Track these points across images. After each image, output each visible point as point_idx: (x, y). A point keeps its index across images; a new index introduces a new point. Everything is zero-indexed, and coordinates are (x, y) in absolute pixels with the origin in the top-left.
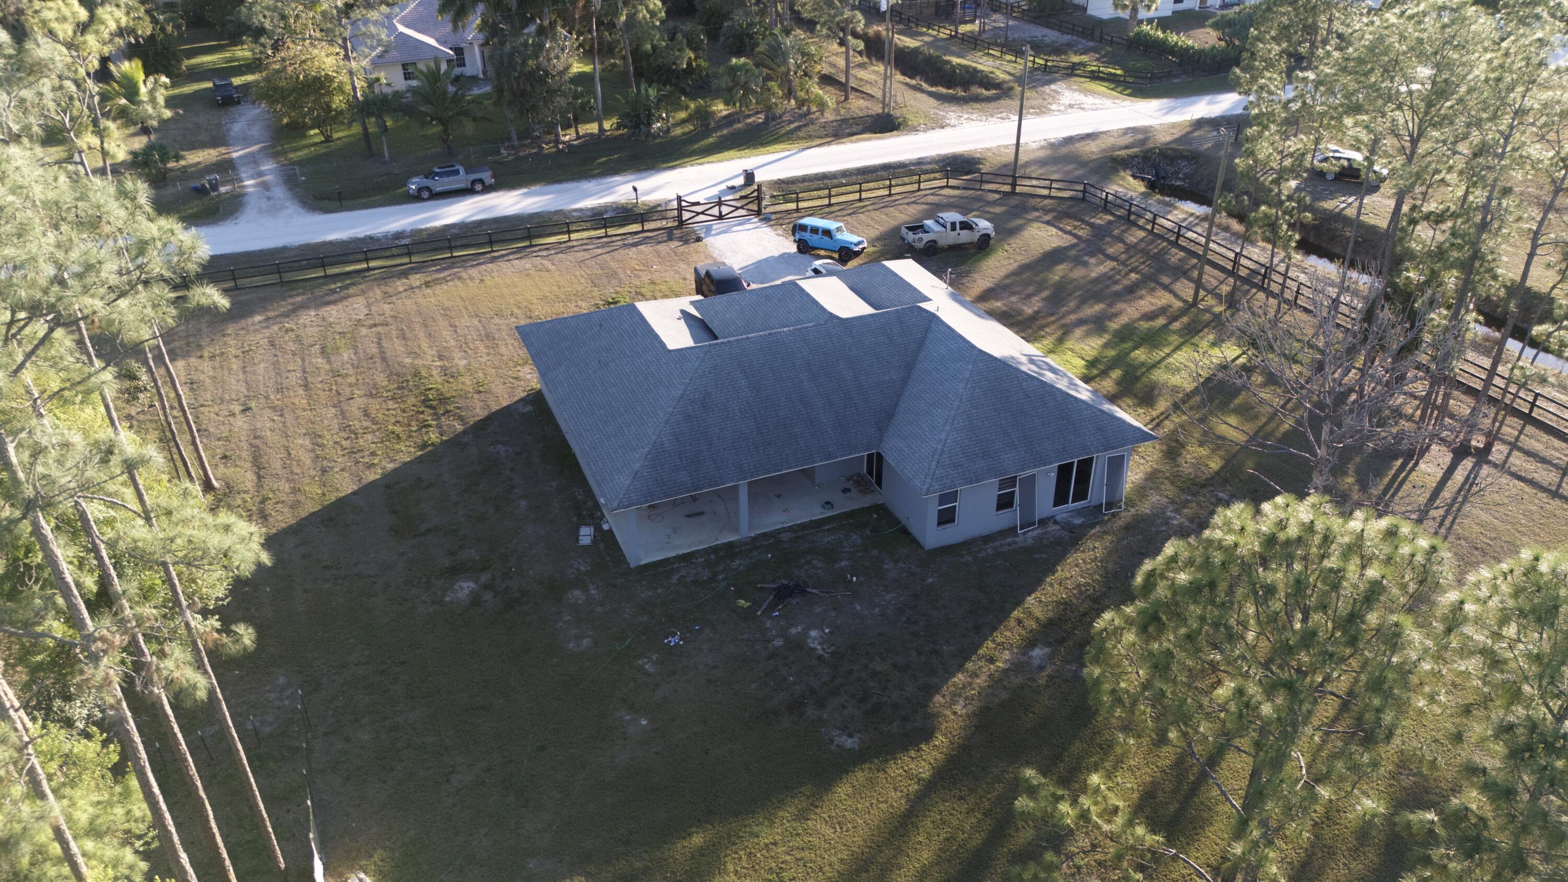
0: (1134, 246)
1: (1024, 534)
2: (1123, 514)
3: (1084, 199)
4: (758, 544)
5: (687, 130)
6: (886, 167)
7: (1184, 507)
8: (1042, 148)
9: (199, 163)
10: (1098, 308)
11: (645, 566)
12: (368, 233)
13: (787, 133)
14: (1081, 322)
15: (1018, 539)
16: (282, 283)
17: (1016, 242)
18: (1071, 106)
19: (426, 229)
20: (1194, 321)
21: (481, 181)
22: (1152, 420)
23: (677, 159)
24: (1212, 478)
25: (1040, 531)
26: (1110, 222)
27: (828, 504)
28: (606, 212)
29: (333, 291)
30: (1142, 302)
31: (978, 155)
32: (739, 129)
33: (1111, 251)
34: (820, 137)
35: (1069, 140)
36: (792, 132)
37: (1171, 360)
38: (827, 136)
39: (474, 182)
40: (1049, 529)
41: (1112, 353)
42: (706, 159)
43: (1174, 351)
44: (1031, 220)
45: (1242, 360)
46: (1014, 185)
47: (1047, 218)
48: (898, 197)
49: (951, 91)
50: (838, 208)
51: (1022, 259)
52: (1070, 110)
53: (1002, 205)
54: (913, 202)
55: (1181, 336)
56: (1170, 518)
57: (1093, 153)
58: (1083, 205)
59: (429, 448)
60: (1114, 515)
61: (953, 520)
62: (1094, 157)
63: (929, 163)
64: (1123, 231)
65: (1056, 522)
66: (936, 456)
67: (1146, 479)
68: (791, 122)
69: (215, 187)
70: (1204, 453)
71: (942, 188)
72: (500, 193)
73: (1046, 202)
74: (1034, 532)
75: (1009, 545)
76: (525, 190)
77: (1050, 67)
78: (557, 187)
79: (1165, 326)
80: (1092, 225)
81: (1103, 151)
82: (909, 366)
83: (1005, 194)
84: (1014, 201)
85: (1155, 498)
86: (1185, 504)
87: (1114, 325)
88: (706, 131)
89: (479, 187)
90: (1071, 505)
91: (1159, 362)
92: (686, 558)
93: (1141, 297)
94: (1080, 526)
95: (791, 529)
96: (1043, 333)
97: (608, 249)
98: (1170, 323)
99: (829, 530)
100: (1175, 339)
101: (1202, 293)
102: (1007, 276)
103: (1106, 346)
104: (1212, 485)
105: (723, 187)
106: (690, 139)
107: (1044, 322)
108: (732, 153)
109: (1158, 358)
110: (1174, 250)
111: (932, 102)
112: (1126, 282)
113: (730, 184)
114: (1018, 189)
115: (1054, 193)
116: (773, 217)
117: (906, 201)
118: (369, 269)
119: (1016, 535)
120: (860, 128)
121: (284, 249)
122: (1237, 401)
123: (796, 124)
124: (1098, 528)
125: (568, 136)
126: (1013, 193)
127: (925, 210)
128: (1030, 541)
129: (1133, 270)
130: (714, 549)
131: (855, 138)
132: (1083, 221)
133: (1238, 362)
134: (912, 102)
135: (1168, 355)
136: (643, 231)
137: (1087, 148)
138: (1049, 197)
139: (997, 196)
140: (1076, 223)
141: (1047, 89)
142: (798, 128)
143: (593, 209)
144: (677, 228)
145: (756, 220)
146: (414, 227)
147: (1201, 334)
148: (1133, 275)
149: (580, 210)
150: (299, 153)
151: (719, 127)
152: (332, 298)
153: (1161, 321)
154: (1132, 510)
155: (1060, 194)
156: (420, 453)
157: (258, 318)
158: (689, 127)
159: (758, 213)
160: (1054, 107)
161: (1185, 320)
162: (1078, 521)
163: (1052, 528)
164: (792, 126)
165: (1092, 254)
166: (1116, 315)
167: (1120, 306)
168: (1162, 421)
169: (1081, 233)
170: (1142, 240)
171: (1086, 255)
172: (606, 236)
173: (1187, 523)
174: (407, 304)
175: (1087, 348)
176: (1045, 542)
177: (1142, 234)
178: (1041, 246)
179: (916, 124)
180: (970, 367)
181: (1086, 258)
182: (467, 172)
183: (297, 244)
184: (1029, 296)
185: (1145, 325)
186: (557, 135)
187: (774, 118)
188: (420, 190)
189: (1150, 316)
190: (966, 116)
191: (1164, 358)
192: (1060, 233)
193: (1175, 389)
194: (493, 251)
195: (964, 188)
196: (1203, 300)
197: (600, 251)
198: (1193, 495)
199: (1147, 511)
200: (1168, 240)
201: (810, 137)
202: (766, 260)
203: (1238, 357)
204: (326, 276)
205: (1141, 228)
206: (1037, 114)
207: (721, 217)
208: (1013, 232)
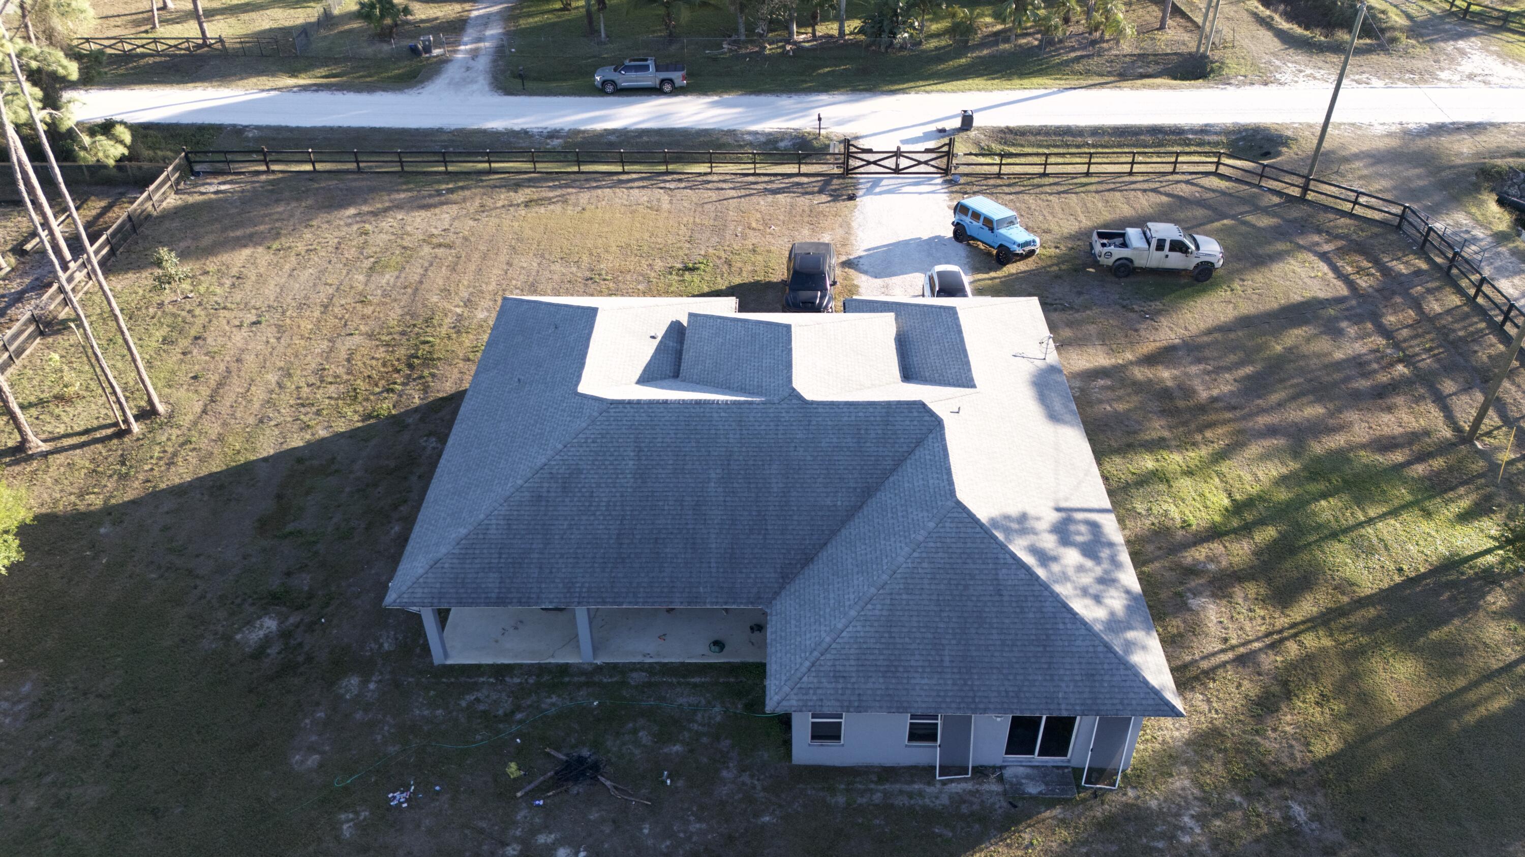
0: (1432, 319)
1: (944, 783)
2: (1110, 797)
3: (1399, 227)
4: (596, 679)
5: (943, 43)
6: (1155, 131)
7: (1217, 815)
8: (1390, 135)
9: (437, 18)
10: (1313, 411)
11: (452, 667)
12: (525, 126)
13: (1061, 64)
14: (1272, 431)
15: (930, 790)
16: (402, 173)
17: (1256, 279)
18: (1471, 77)
19: (584, 132)
20: (1450, 469)
21: (671, 81)
22: (1268, 635)
23: (908, 81)
24: (1302, 772)
25: (969, 786)
26: (1418, 273)
27: (719, 645)
28: (782, 140)
29: (439, 193)
30: (1386, 418)
31: (1289, 133)
32: (1004, 51)
33: (1390, 319)
34: (1101, 75)
35: (1438, 129)
36: (1067, 63)
37: (1369, 531)
38: (1109, 74)
39: (663, 81)
40: (986, 787)
41: (1283, 495)
42: (939, 87)
43: (1383, 517)
44: (1301, 248)
45: (1490, 559)
46: (1305, 189)
47: (1327, 248)
48: (1140, 178)
49: (1307, 33)
50: (1051, 180)
51: (1246, 308)
52: (1466, 83)
53: (1275, 215)
54: (1154, 190)
55: (1411, 492)
56: (1183, 829)
57: (1459, 154)
58: (1393, 237)
59: (372, 421)
60: (1095, 794)
61: (838, 738)
62: (1459, 162)
63: (1216, 133)
64: (1429, 291)
65: (1001, 779)
66: (816, 654)
67: (1188, 743)
68: (1073, 49)
69: (428, 49)
70: (1319, 718)
71: (1207, 174)
72: (689, 98)
73: (1343, 221)
74: (960, 786)
75: (911, 795)
76: (716, 98)
77: (1475, 14)
78: (754, 99)
79: (1398, 468)
80: (1386, 271)
81: (1478, 154)
82: (868, 492)
83: (1290, 199)
84: (1295, 213)
85: (1181, 782)
86: (1224, 809)
87: (1320, 447)
88: (962, 48)
89: (667, 88)
90: (1036, 758)
91: (1346, 531)
92: (500, 671)
93: (1390, 409)
94: (1033, 798)
95: (650, 669)
96: (1198, 437)
97: (743, 192)
98: (1408, 463)
99: (695, 685)
100: (1403, 494)
101: (1492, 419)
102: (1209, 332)
103: (1283, 480)
104: (1294, 787)
105: (933, 127)
106: (940, 56)
107: (1213, 417)
108: (979, 82)
109: (1351, 522)
110: (1493, 339)
111: (1275, 44)
112: (1383, 378)
113: (940, 126)
114: (1310, 196)
115: (1358, 210)
116: (962, 180)
117: (1146, 186)
118: (491, 172)
119: (931, 781)
120: (1160, 68)
121: (440, 131)
122: (1434, 635)
123: (1079, 53)
124: (1057, 811)
125: (801, 36)
126: (1302, 199)
127: (1162, 205)
128: (945, 800)
129: (1406, 360)
130: (541, 669)
131: (1139, 82)
132: (1377, 262)
133: (1481, 561)
134: (1246, 43)
135: (1370, 521)
136: (799, 174)
137: (1456, 147)
138: (1351, 215)
139: (1276, 200)
140: (1365, 264)
141: (1449, 46)
142: (1078, 59)
143: (770, 134)
144: (839, 176)
145: (939, 181)
146: (573, 127)
147: (1451, 495)
148: (1400, 368)
149: (756, 133)
150: (531, 20)
151: (982, 45)
152: (431, 201)
153: (1398, 457)
154: (1131, 793)
155: (1370, 214)
156: (360, 424)
157: (352, 211)
158: (944, 42)
159: (946, 171)
160: (1443, 75)
161: (1438, 463)
162: (1033, 789)
163: (992, 786)
164: (1073, 55)
165: (1356, 319)
166: (1331, 430)
167: (1352, 416)
168: (1282, 641)
169: (1363, 283)
170: (1449, 312)
171: (1347, 318)
172: (754, 174)
173: (1204, 848)
174: (490, 223)
175: (1248, 477)
176: (964, 809)
177: (1455, 300)
178: (1286, 294)
179: (1232, 73)
180: (931, 525)
181: (1344, 324)
182: (658, 69)
183: (453, 127)
184: (1218, 370)
185: (1367, 457)
186: (791, 34)
187: (1051, 42)
188: (604, 83)
189: (1385, 445)
190: (1309, 71)
191: (1360, 525)
192: (1331, 275)
193: (1348, 584)
194: (624, 173)
195: (1237, 181)
196: (1489, 434)
197: (733, 193)
198: (1248, 796)
199: (1153, 804)
200: (1490, 321)
201: (1088, 73)
202: (906, 243)
203: (1488, 551)
204: (447, 173)
205: (1460, 291)
206: (1413, 82)
207: (897, 171)
208: (1261, 261)
